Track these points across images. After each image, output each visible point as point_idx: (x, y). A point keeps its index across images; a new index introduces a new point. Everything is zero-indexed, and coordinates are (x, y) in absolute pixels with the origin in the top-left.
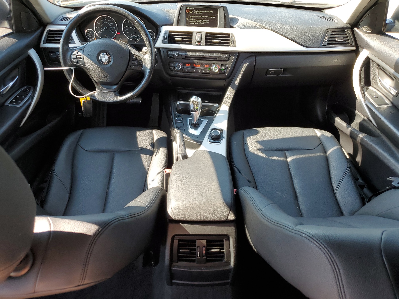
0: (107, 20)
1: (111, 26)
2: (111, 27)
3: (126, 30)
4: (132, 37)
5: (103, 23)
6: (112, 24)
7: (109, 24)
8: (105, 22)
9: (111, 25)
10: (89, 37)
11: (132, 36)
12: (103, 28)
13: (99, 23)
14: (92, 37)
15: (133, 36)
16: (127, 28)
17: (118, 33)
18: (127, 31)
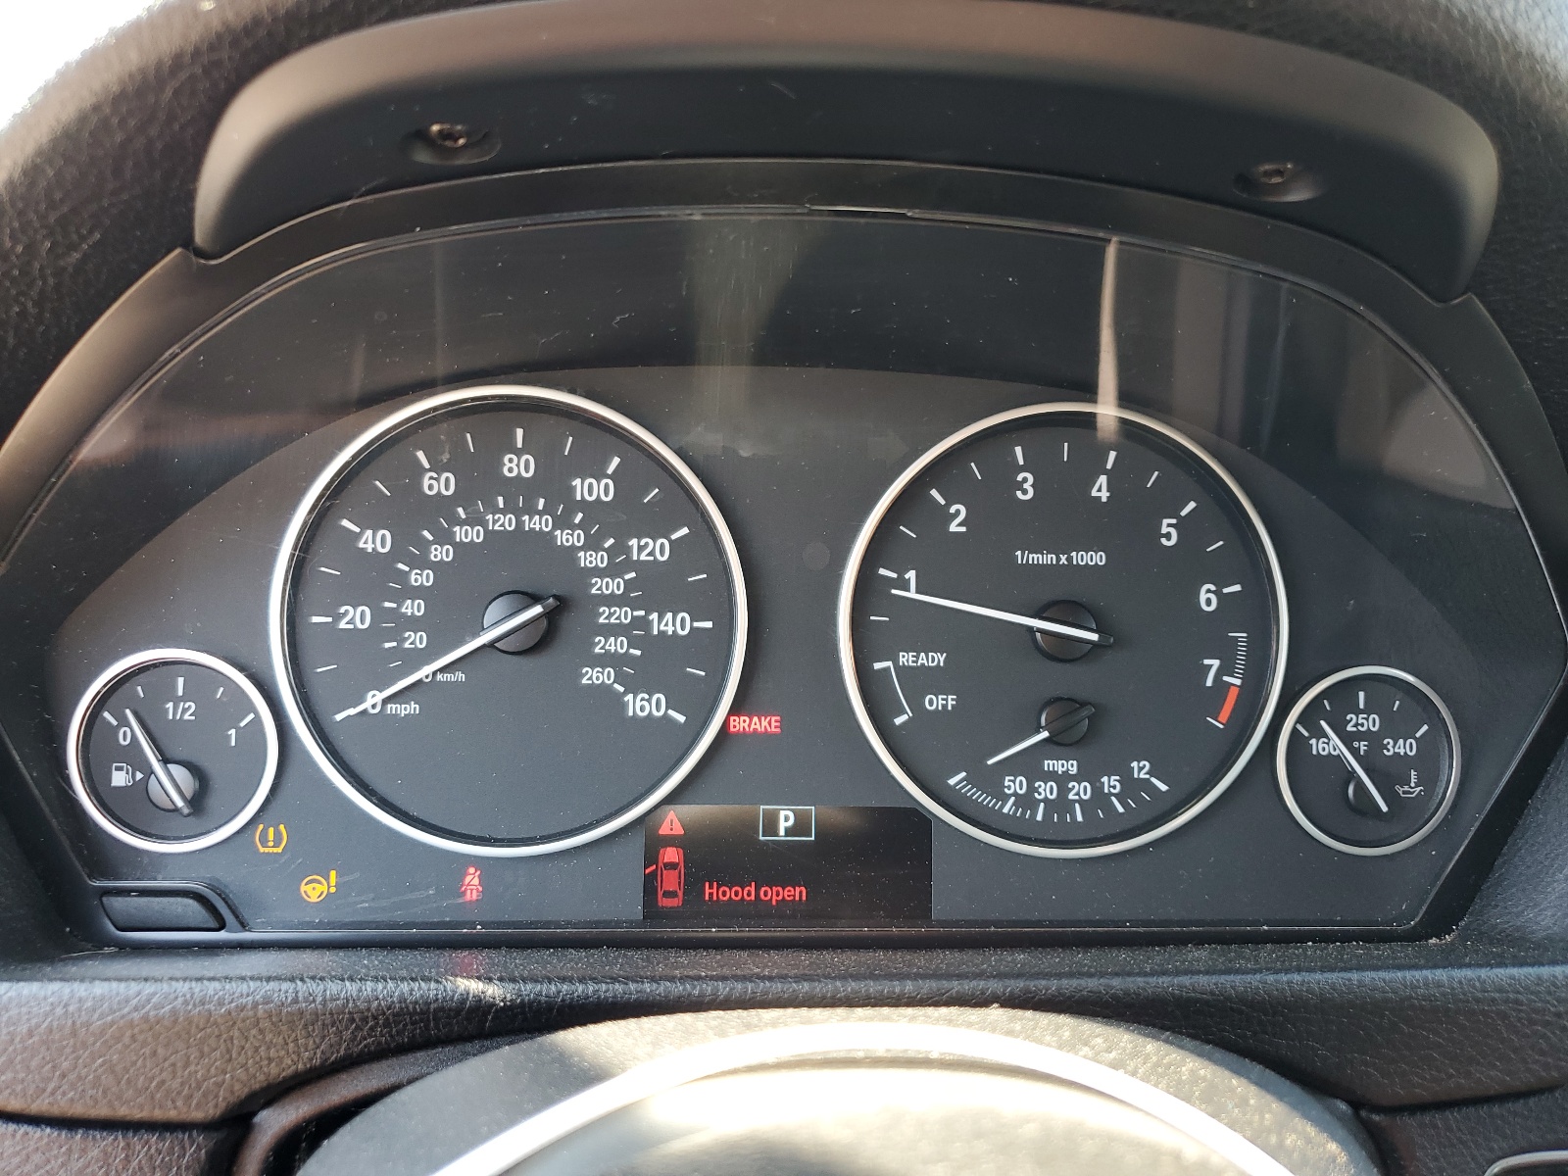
0: (551, 484)
1: (614, 586)
2: (623, 615)
3: (906, 659)
4: (1027, 801)
5: (462, 534)
6: (653, 549)
7: (589, 559)
8: (506, 522)
9: (612, 571)
10: (135, 809)
11: (1015, 785)
12: (445, 626)
13: (375, 541)
14: (197, 802)
15: (1035, 774)
16: (927, 628)
17: (740, 723)
18: (919, 682)
